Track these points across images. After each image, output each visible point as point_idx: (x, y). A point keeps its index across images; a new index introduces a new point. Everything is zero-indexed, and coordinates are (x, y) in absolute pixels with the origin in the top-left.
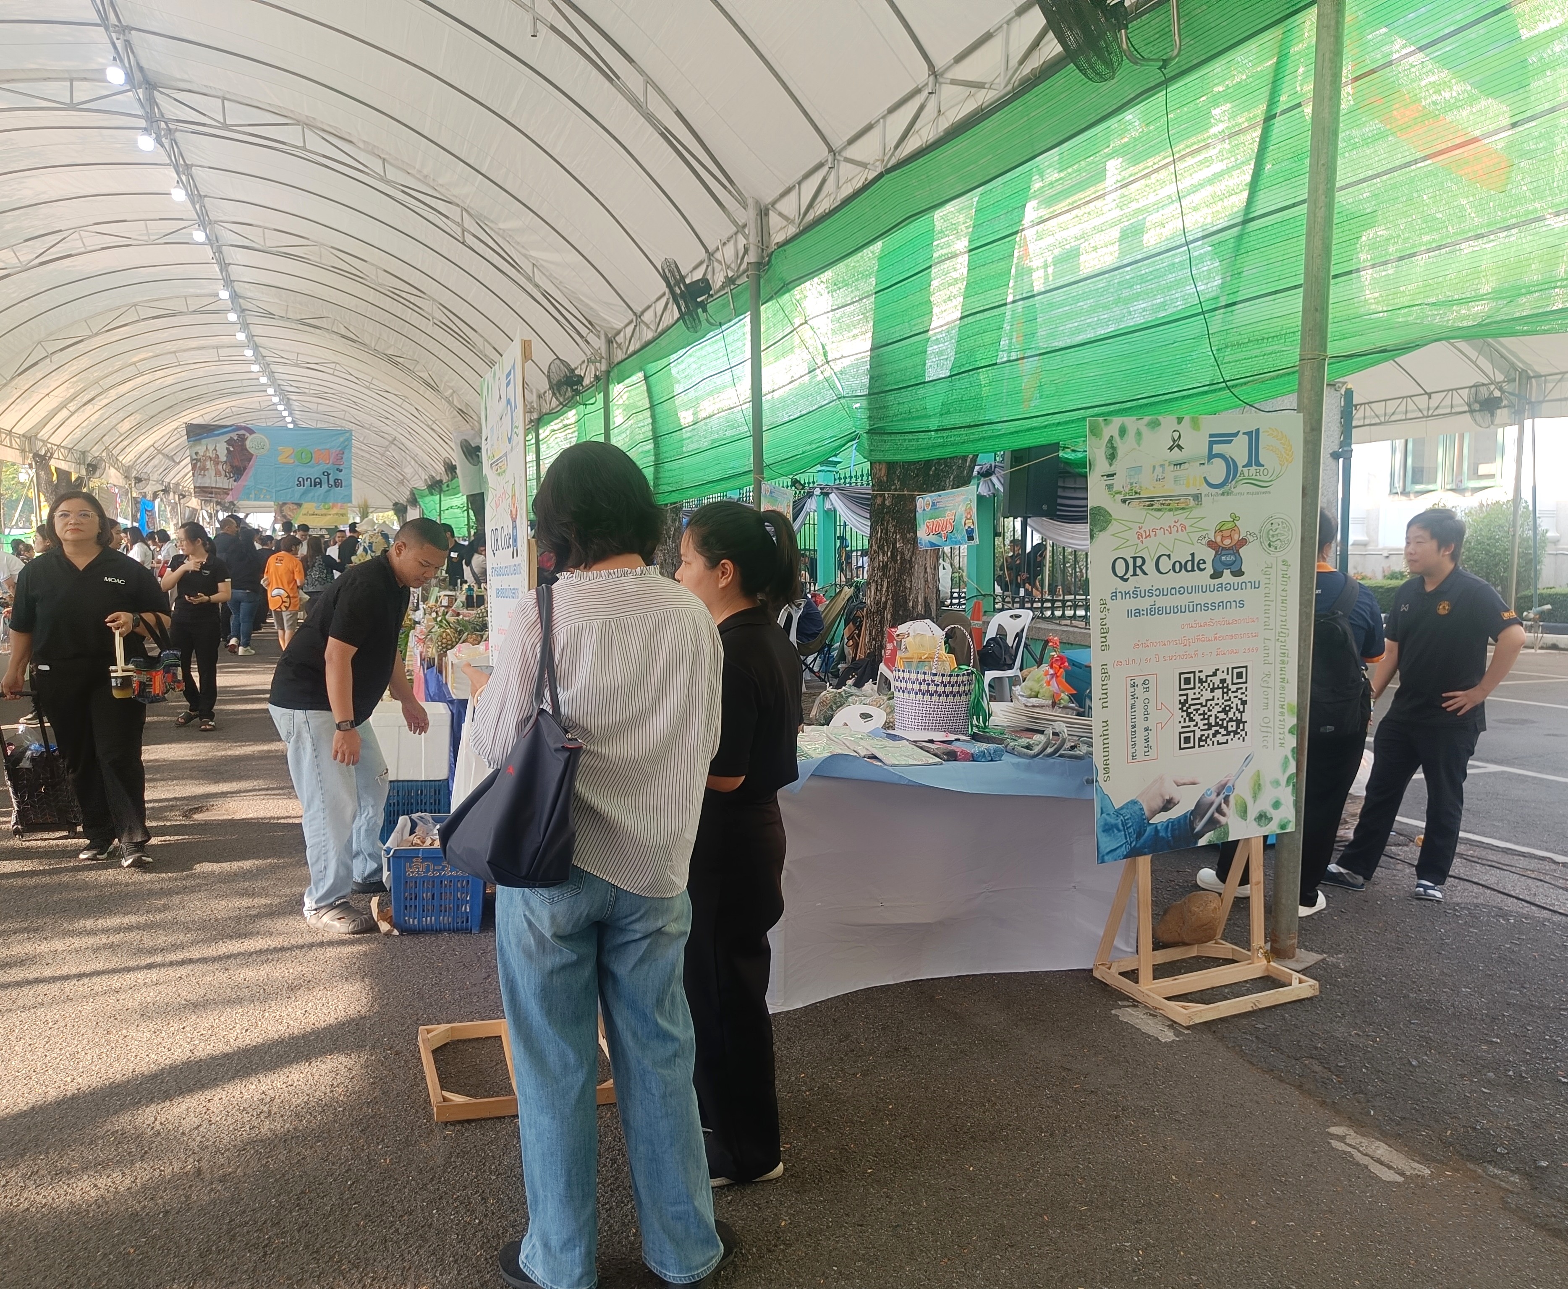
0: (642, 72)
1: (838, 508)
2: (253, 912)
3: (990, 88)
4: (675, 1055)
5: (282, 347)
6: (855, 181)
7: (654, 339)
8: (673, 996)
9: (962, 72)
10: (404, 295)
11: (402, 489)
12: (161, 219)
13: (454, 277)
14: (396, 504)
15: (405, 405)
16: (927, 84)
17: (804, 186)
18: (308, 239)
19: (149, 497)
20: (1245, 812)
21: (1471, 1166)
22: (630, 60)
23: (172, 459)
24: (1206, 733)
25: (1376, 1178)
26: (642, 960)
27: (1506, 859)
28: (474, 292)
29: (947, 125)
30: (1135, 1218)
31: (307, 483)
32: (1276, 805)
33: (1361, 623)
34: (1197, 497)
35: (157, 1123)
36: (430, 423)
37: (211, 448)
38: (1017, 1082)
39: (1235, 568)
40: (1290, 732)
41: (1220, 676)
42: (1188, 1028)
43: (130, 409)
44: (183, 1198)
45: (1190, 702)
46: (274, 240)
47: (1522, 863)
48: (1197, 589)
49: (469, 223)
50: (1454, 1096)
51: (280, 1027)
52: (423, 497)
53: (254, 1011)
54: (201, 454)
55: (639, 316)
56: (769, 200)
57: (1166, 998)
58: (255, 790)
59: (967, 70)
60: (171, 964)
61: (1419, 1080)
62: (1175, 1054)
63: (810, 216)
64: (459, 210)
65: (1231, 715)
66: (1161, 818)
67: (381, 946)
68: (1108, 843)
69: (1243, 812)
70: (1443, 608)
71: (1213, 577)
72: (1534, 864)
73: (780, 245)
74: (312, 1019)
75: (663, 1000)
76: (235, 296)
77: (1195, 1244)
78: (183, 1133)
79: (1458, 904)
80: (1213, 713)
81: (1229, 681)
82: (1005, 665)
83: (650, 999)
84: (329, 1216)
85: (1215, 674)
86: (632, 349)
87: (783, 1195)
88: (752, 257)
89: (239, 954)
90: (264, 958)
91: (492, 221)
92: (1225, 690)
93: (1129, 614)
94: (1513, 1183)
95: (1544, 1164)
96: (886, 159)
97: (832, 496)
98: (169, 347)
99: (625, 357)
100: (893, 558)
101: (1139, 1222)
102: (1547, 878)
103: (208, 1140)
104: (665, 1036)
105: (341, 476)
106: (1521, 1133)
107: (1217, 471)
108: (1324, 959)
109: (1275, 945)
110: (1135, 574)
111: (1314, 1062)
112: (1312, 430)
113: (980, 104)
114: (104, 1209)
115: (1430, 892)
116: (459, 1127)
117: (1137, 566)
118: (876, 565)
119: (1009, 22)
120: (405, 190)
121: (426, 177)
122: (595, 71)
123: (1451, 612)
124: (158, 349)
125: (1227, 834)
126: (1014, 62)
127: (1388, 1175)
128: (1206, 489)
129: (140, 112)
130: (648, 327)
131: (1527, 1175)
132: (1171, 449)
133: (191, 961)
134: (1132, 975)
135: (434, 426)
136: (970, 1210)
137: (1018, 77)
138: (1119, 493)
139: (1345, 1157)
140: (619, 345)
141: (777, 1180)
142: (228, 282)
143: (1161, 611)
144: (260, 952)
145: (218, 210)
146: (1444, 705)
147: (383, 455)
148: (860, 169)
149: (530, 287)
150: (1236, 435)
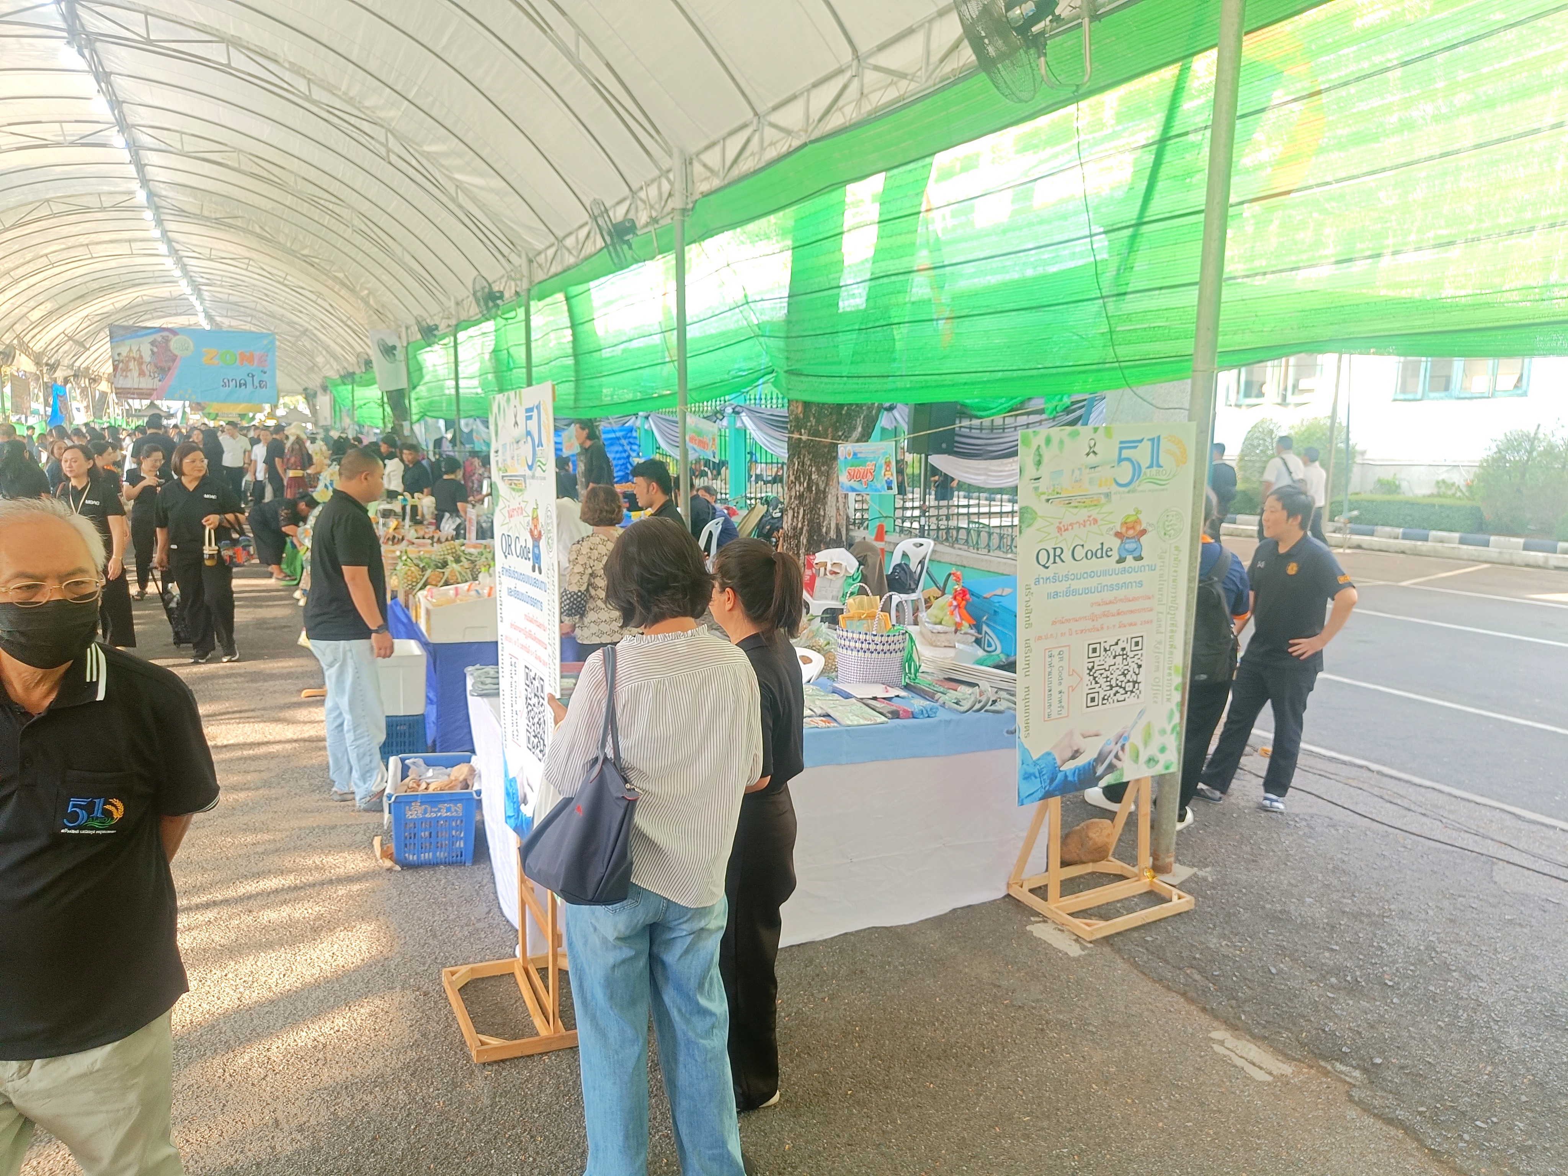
0: (573, 24)
1: (748, 426)
2: (260, 849)
3: (912, 80)
4: (713, 1027)
5: (195, 242)
6: (779, 145)
7: (576, 265)
8: (711, 978)
9: (882, 60)
10: (322, 202)
11: (312, 376)
12: (76, 121)
13: (374, 190)
14: (305, 389)
15: (320, 301)
16: (850, 66)
17: (729, 142)
18: (226, 145)
19: (60, 382)
20: (1137, 756)
21: (1323, 1063)
22: (563, 13)
23: (81, 344)
24: (1108, 693)
25: (1250, 1078)
26: (687, 951)
27: (1332, 767)
28: (394, 204)
29: (869, 108)
30: (1068, 1126)
31: (233, 384)
32: (1163, 750)
33: (1232, 587)
34: (1107, 495)
35: (227, 1074)
36: (345, 319)
37: (135, 348)
38: (958, 1000)
39: (1136, 554)
40: (1176, 689)
41: (1121, 645)
42: (1091, 942)
43: (41, 298)
44: (269, 1150)
45: (1096, 668)
46: (191, 145)
47: (1344, 771)
48: (1105, 573)
49: (393, 143)
50: (1306, 1001)
51: (314, 971)
52: (336, 385)
53: (284, 954)
54: (124, 354)
55: (560, 240)
56: (693, 150)
57: (1071, 914)
58: (228, 713)
59: (890, 59)
60: (198, 907)
61: (1279, 987)
62: (1082, 967)
63: (735, 172)
64: (383, 131)
65: (1128, 677)
66: (1069, 767)
67: (386, 881)
68: (1028, 788)
69: (1136, 757)
70: (1292, 569)
71: (1118, 562)
72: (1355, 772)
73: (705, 195)
74: (341, 962)
75: (703, 984)
76: (151, 195)
77: (1118, 1147)
78: (253, 1084)
79: (1297, 815)
80: (1114, 676)
81: (1128, 649)
82: (910, 589)
83: (693, 983)
84: (402, 1160)
85: (1117, 644)
86: (553, 270)
87: (783, 1120)
88: (676, 202)
89: (258, 894)
90: (281, 898)
91: (417, 144)
92: (1124, 656)
93: (1049, 596)
94: (1355, 1077)
95: (1378, 1061)
96: (810, 130)
97: (744, 417)
98: (82, 240)
99: (545, 277)
100: (809, 488)
101: (1072, 1129)
102: (1365, 787)
103: (277, 1090)
104: (704, 1012)
105: (265, 377)
106: (1360, 1033)
107: (1125, 472)
108: (1195, 875)
109: (1157, 863)
110: (1055, 562)
111: (1194, 971)
112: (1202, 432)
113: (902, 92)
114: (201, 1164)
115: (1275, 804)
116: (496, 1067)
117: (1057, 555)
118: (793, 494)
119: (931, 21)
120: (330, 109)
121: (352, 98)
122: (526, 19)
123: (1298, 572)
124: (71, 242)
125: (1122, 775)
126: (935, 58)
127: (1260, 1076)
128: (1115, 488)
129: (61, 24)
130: (570, 252)
131: (1365, 1070)
132: (1088, 454)
133: (215, 903)
134: (1040, 891)
135: (349, 323)
136: (937, 1125)
137: (939, 74)
138: (1043, 493)
139: (1224, 1061)
140: (540, 266)
141: (775, 1106)
142: (145, 182)
143: (1075, 592)
144: (276, 891)
145: (137, 116)
146: (1290, 650)
147: (294, 344)
148: (782, 135)
149: (452, 206)
150: (1141, 441)
